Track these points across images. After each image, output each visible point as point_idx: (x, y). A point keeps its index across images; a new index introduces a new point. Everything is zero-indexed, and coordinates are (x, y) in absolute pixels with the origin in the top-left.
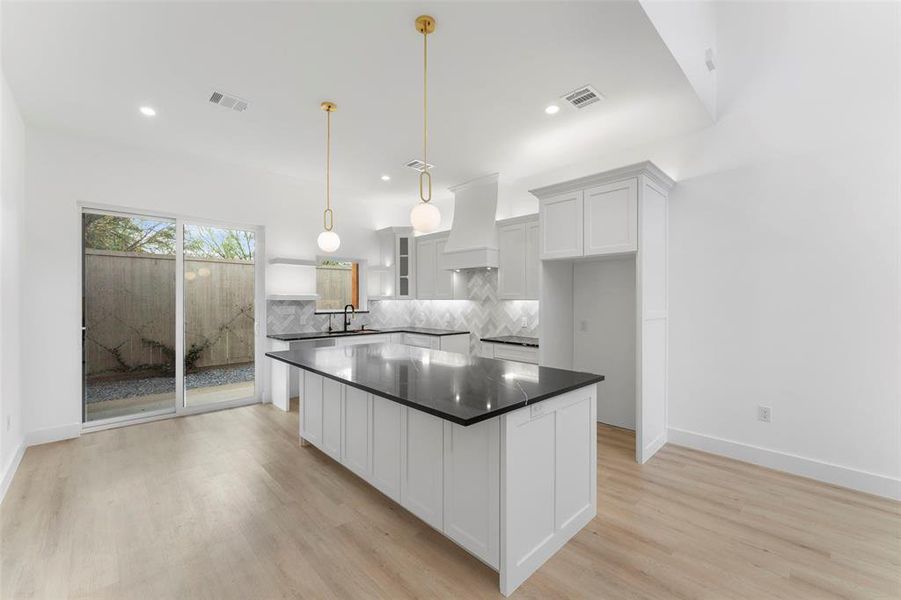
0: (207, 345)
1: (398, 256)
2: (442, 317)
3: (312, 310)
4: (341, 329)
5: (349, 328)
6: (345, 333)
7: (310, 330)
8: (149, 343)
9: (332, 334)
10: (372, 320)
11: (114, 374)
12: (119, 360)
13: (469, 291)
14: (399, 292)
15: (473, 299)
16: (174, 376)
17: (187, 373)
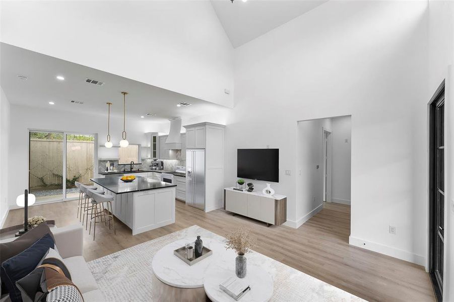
0: (80, 176)
1: (153, 143)
2: (169, 166)
3: (117, 164)
4: (130, 170)
5: (132, 170)
6: (131, 172)
7: (117, 171)
8: (56, 175)
9: (125, 172)
10: (143, 167)
11: (40, 187)
12: (43, 182)
13: (177, 156)
14: (152, 156)
15: (177, 160)
16: (62, 189)
17: (67, 188)
